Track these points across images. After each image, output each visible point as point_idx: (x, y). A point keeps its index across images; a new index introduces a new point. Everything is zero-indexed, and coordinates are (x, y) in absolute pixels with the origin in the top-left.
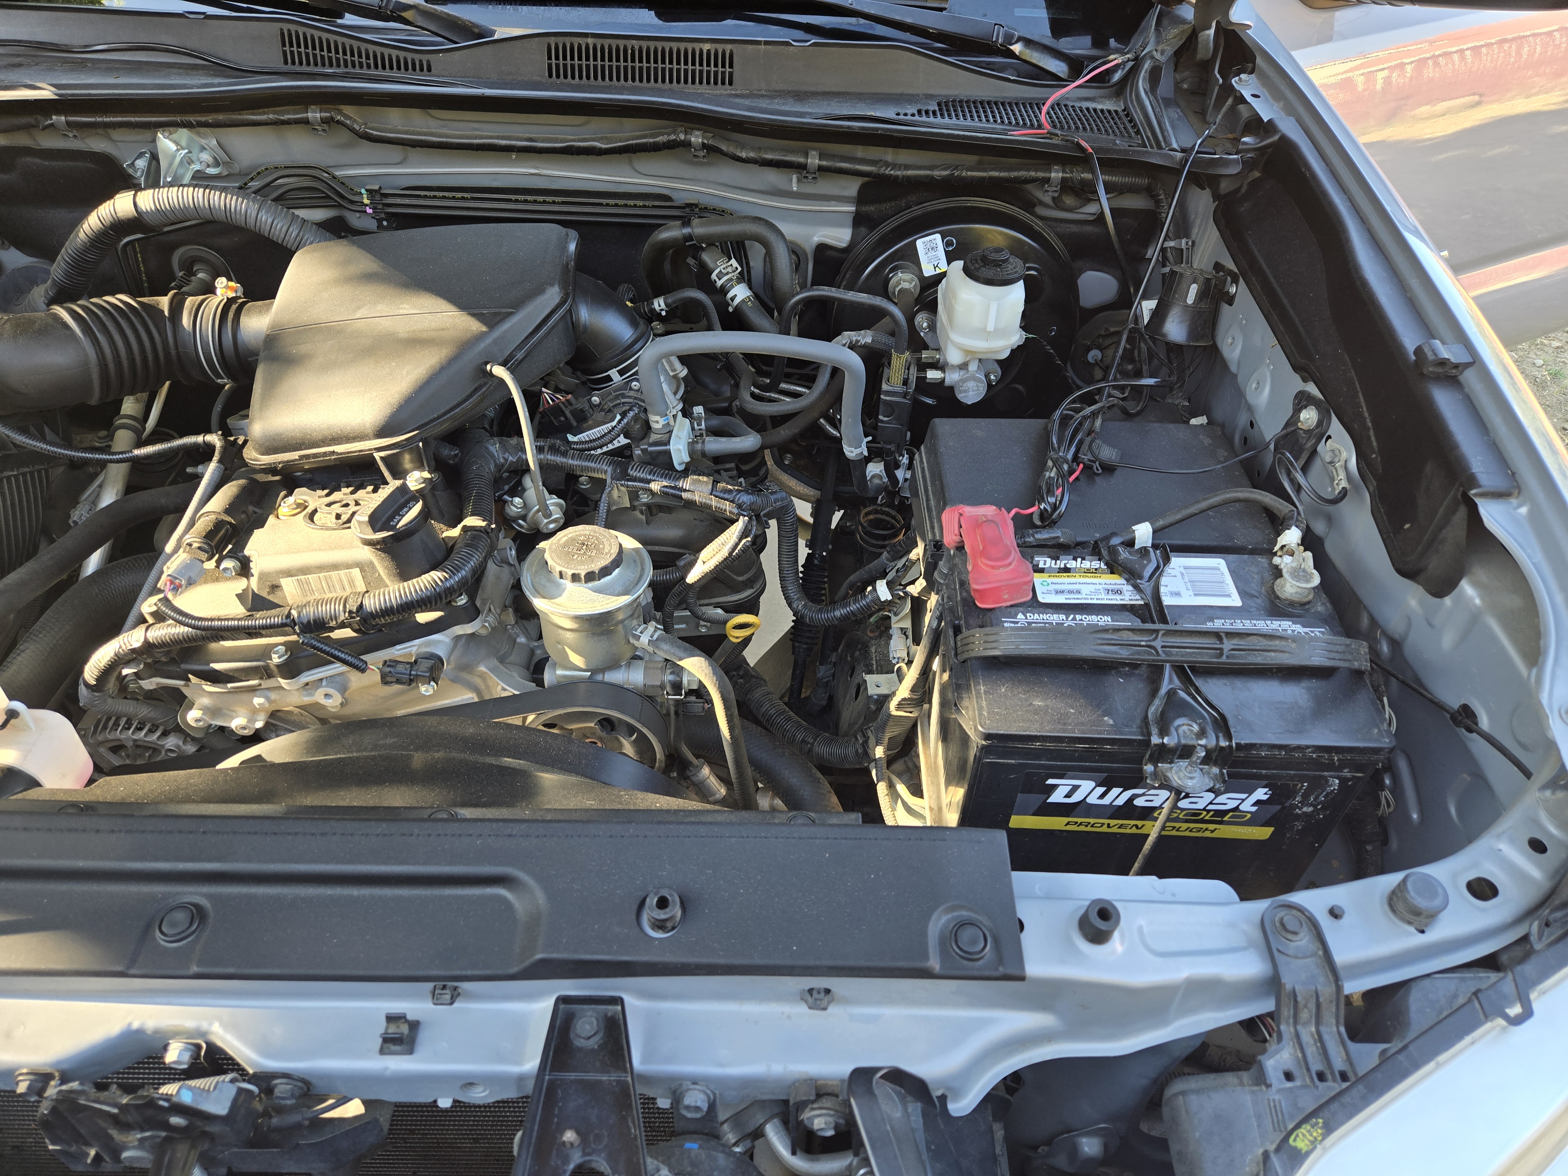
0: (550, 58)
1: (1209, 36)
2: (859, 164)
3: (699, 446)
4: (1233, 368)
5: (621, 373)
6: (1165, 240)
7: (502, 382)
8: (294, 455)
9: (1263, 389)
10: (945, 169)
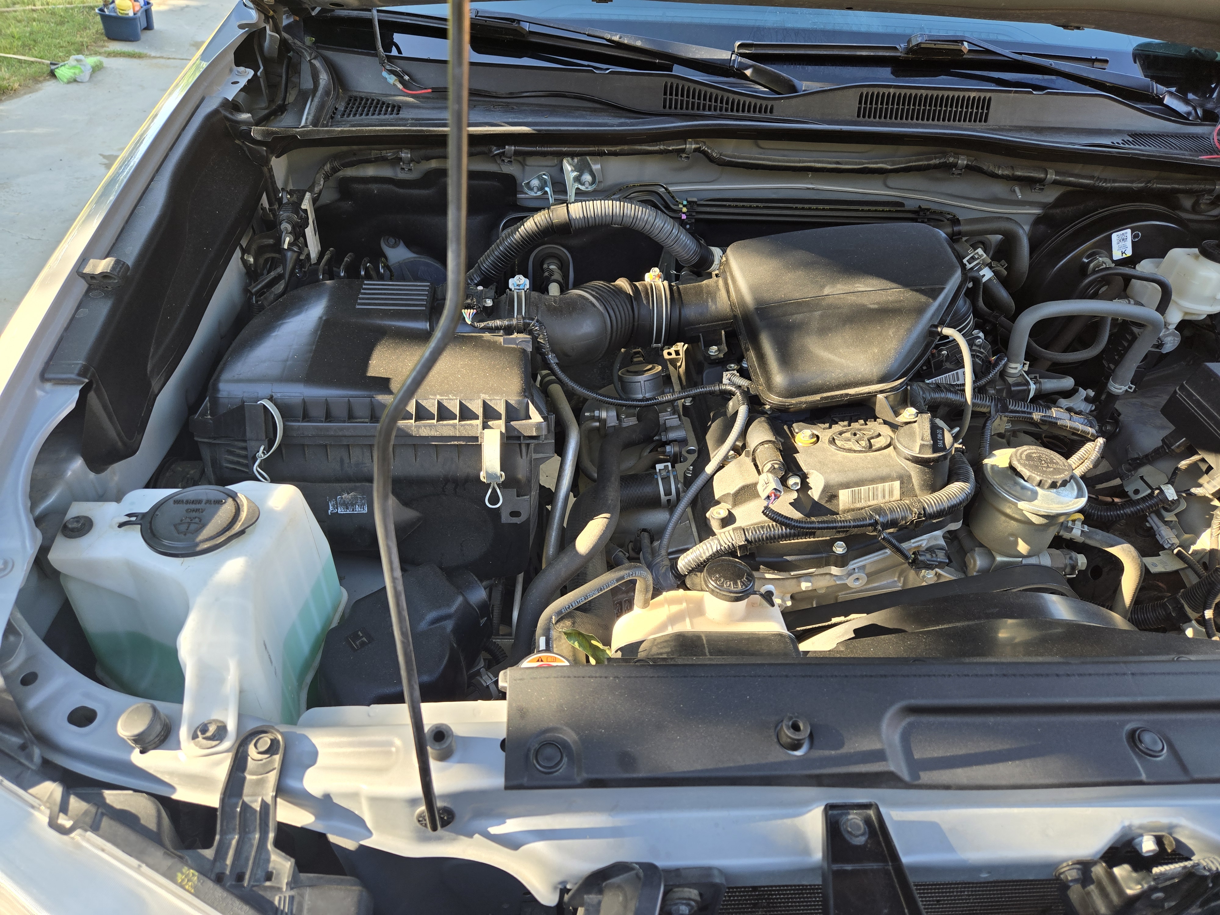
0: (860, 103)
2: (1082, 178)
3: (1038, 387)
8: (817, 397)
10: (1141, 183)
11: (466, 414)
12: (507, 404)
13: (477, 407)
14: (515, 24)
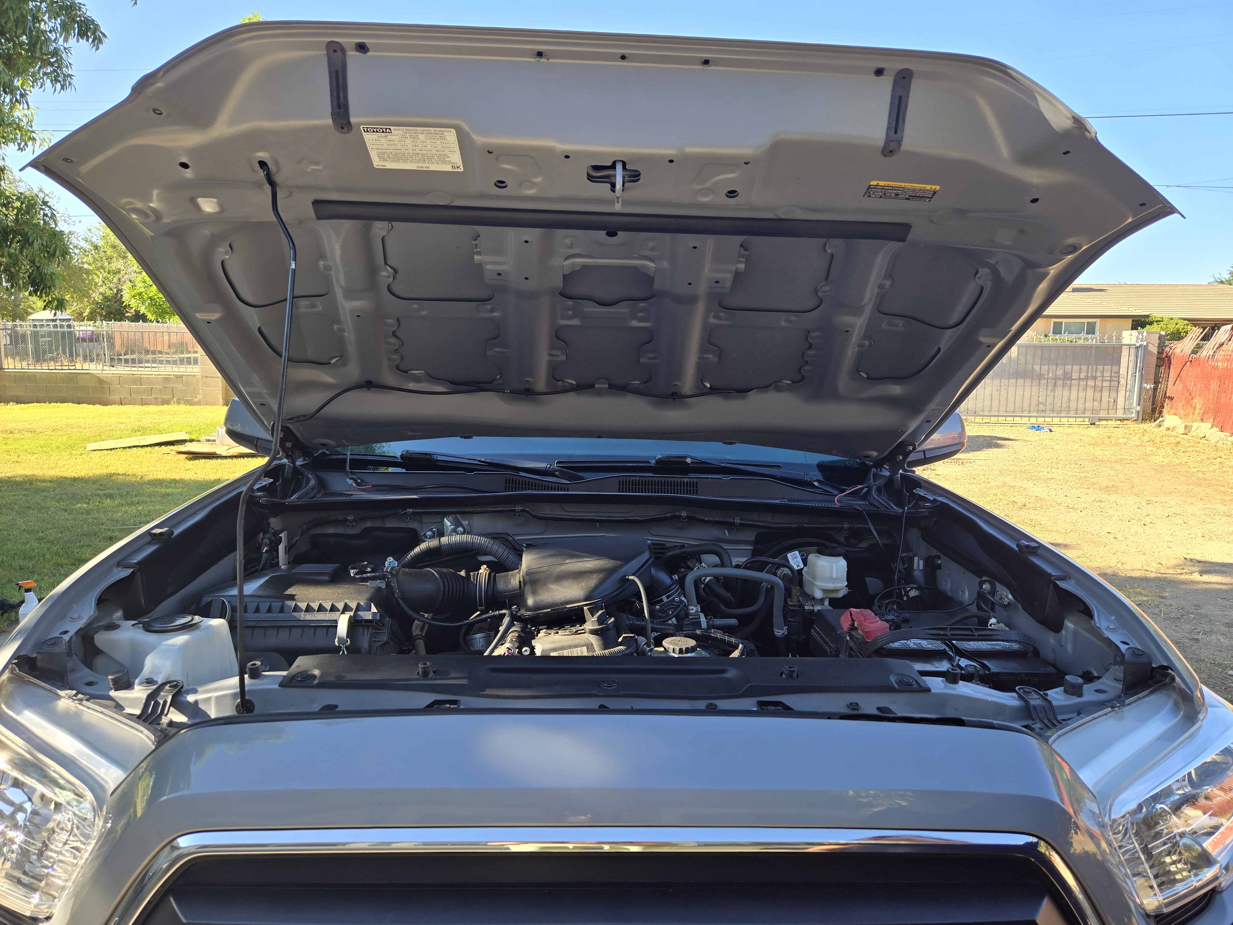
0: (619, 485)
1: (898, 477)
2: (758, 522)
3: (711, 622)
4: (950, 594)
5: (668, 597)
6: (902, 553)
7: (634, 581)
9: (965, 593)
11: (333, 609)
12: (358, 604)
13: (340, 606)
14: (428, 456)
